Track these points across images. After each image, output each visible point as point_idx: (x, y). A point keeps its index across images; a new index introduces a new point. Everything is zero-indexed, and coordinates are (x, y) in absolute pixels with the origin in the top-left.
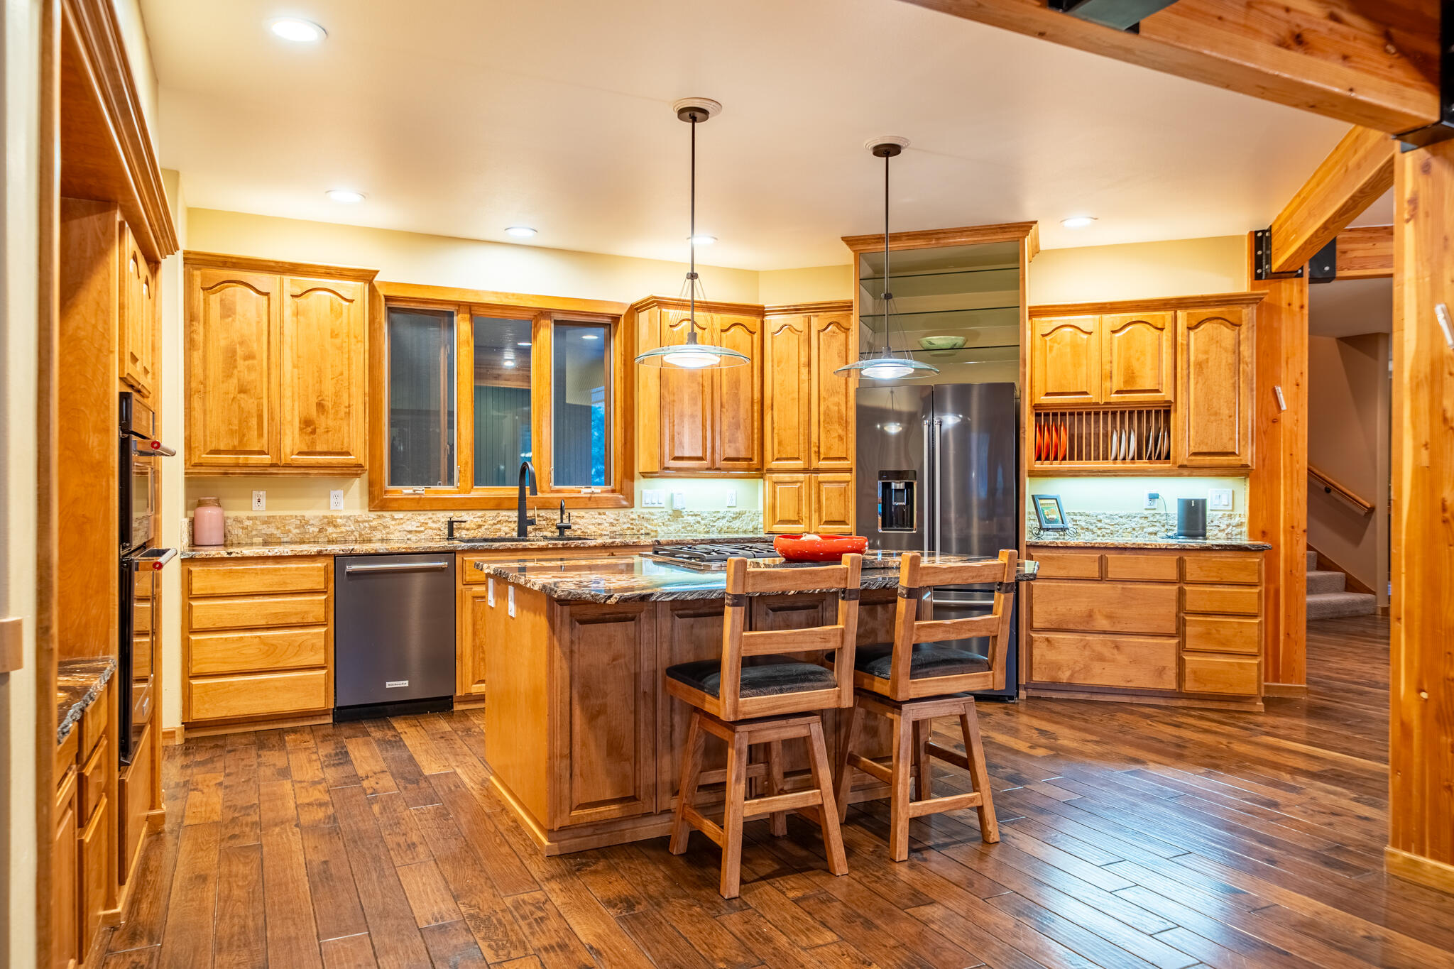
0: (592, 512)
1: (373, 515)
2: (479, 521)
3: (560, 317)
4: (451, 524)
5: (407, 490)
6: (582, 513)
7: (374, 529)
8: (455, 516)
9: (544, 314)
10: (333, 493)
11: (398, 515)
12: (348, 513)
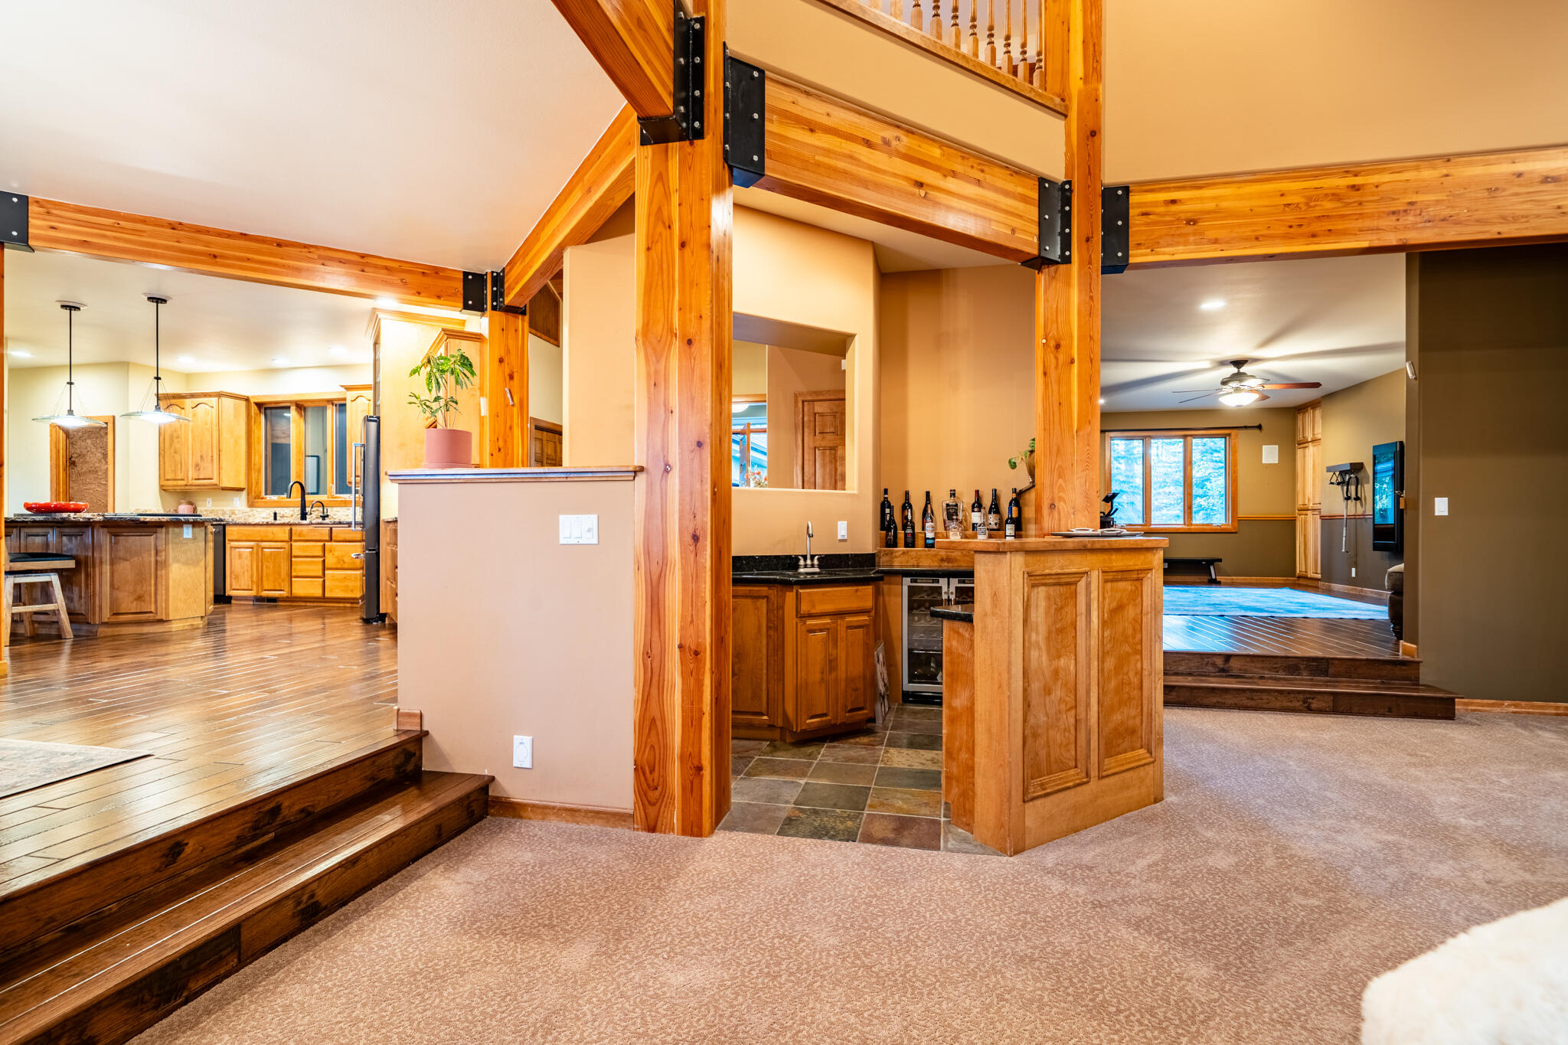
0: (344, 508)
1: (249, 509)
2: (292, 513)
3: (338, 403)
4: (275, 514)
5: (275, 498)
6: (338, 509)
7: (249, 516)
8: (278, 510)
9: (331, 402)
10: (235, 499)
11: (259, 509)
12: (240, 508)
